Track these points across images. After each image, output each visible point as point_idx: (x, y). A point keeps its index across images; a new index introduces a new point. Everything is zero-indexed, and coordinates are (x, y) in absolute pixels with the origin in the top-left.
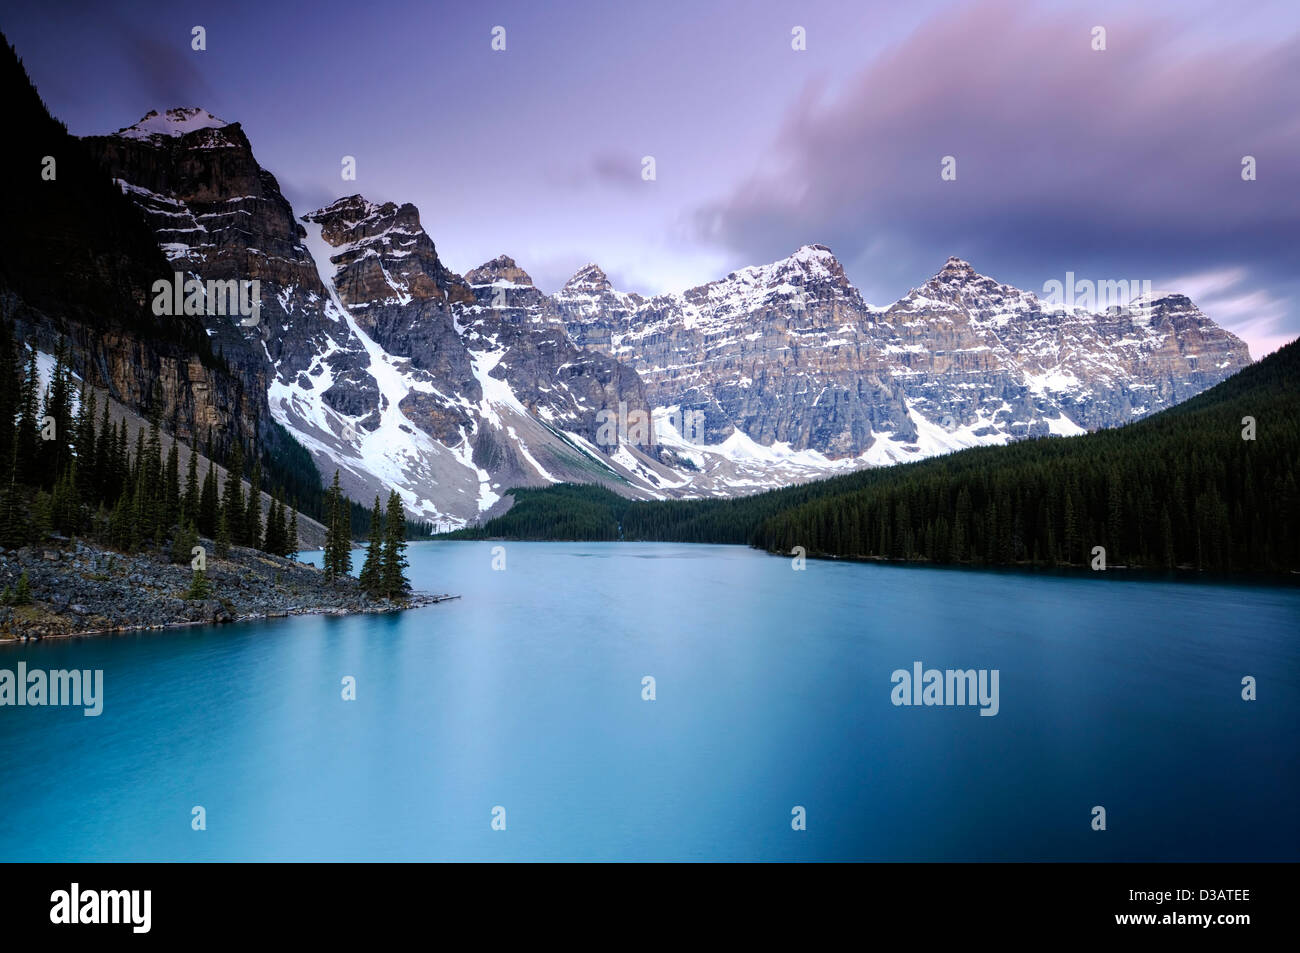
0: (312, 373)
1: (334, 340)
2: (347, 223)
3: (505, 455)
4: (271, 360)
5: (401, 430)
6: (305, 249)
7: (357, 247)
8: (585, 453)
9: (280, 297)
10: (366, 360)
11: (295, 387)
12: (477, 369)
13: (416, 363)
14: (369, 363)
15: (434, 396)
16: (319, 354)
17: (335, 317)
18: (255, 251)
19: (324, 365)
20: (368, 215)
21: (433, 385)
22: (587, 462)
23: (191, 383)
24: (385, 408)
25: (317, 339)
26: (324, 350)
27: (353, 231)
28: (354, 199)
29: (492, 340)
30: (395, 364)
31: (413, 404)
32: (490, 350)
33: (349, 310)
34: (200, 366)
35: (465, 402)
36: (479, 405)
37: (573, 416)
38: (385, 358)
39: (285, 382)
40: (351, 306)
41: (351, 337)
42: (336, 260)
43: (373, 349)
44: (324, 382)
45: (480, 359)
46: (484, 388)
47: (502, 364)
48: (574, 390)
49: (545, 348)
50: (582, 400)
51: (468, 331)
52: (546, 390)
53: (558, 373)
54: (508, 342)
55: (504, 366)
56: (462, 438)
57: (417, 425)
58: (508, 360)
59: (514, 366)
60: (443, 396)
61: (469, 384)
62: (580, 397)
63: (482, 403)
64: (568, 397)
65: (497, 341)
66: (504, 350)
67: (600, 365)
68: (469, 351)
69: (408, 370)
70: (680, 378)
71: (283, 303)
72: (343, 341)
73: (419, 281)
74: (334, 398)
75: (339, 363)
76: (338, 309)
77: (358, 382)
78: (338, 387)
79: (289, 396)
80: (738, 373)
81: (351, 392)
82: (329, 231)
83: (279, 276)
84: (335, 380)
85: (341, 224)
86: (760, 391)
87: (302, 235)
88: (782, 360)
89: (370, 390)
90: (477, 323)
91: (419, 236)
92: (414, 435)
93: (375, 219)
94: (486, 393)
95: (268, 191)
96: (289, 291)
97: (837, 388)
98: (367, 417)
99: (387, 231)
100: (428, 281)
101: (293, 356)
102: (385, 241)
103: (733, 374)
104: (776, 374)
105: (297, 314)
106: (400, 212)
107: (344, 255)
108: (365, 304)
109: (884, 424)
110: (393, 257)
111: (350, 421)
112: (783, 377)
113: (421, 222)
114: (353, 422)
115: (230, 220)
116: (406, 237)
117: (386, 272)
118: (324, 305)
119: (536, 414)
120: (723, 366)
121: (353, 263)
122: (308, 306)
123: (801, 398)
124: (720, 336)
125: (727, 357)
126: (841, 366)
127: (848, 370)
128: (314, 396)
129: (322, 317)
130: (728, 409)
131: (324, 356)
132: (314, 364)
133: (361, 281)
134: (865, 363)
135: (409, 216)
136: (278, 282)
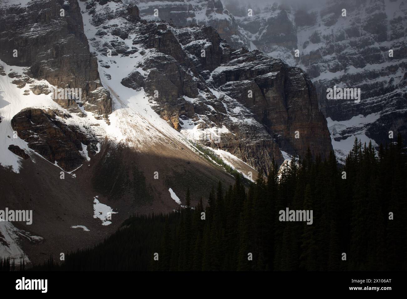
12: (109, 77)
29: (129, 43)
32: (127, 53)
35: (91, 117)
37: (225, 130)
45: (112, 65)
46: (114, 99)
47: (140, 70)
48: (228, 98)
49: (196, 50)
50: (237, 110)
51: (101, 34)
52: (192, 100)
53: (211, 79)
54: (148, 43)
55: (142, 72)
56: (84, 159)
57: (30, 146)
58: (147, 65)
59: (152, 72)
60: (65, 111)
61: (96, 95)
62: (235, 106)
63: (112, 117)
64: (219, 106)
65: (135, 43)
66: (142, 53)
67: (261, 66)
68: (100, 57)
69: (27, 81)
70: (380, 79)
90: (112, 22)
92: (26, 156)
94: (118, 105)
119: (178, 129)
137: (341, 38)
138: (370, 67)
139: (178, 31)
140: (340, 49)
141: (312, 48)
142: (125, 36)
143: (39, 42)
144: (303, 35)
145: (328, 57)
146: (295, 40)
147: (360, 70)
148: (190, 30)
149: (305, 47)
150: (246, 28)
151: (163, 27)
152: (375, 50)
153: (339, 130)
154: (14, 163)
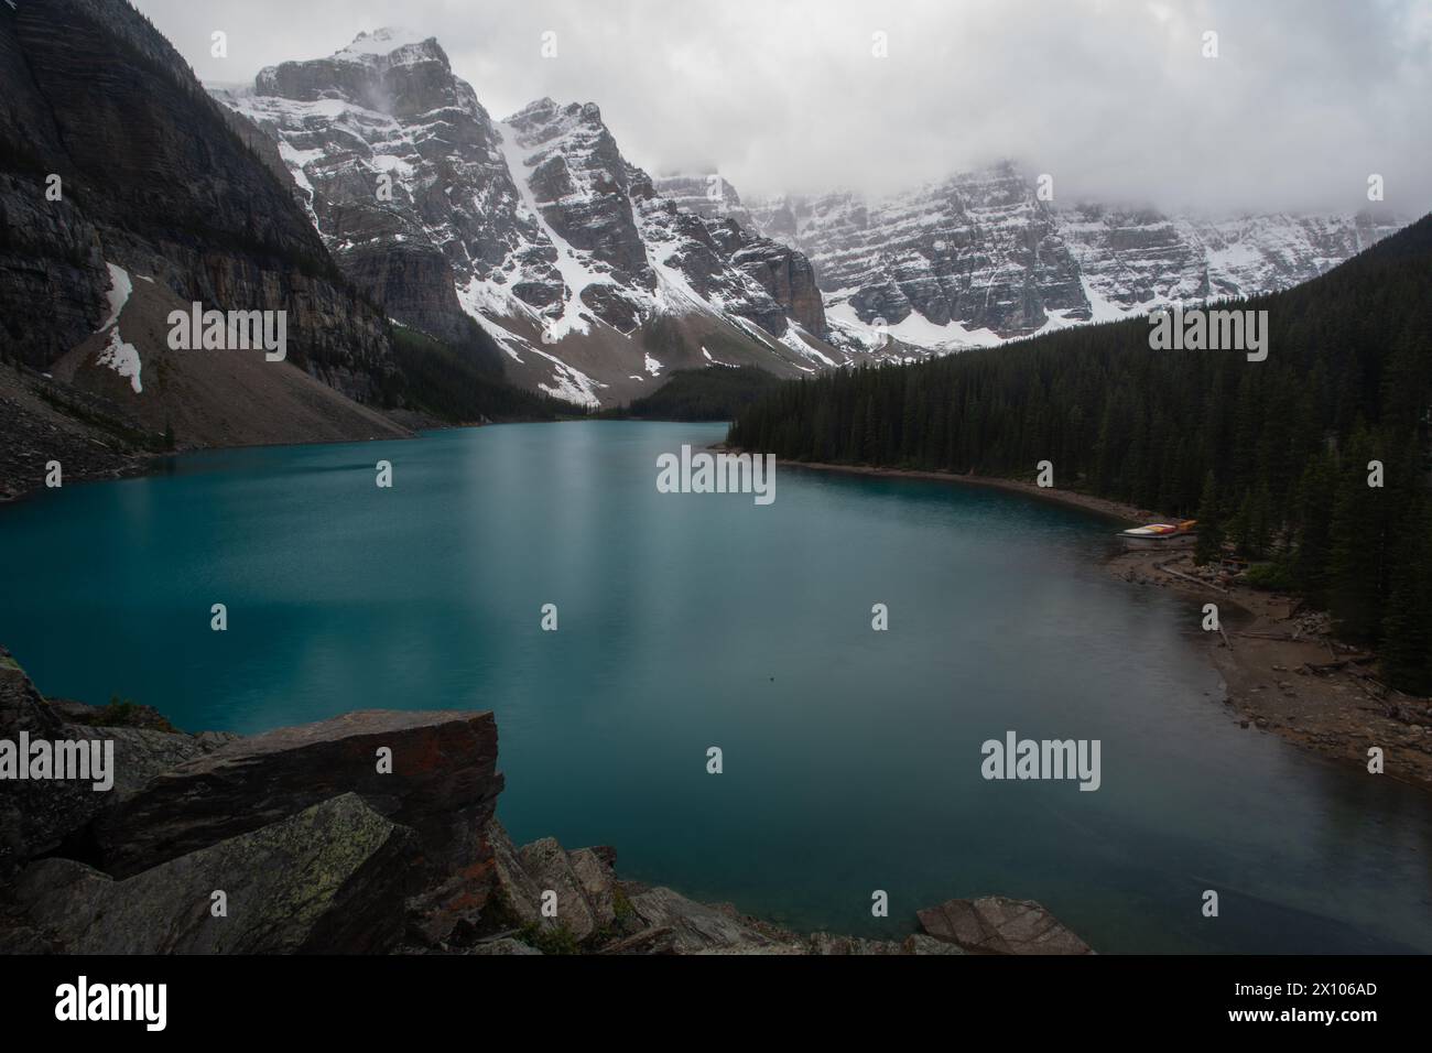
0: (505, 269)
1: (525, 236)
2: (538, 125)
3: (673, 338)
4: (469, 259)
5: (580, 319)
6: (502, 155)
7: (546, 149)
8: (752, 334)
9: (476, 200)
10: (553, 256)
11: (489, 282)
12: (654, 258)
13: (598, 256)
14: (557, 258)
15: (612, 287)
16: (511, 251)
17: (523, 214)
18: (453, 158)
19: (515, 261)
20: (556, 116)
21: (612, 276)
22: (754, 345)
24: (568, 300)
25: (510, 237)
26: (516, 247)
27: (543, 134)
28: (545, 103)
29: (669, 231)
31: (591, 295)
32: (667, 240)
33: (538, 209)
35: (640, 291)
36: (653, 291)
37: (743, 301)
38: (570, 253)
39: (481, 278)
40: (542, 205)
41: (540, 235)
42: (529, 163)
43: (561, 245)
44: (515, 278)
45: (657, 249)
46: (659, 277)
47: (678, 253)
48: (746, 276)
49: (721, 237)
50: (753, 285)
51: (647, 224)
52: (718, 278)
53: (732, 260)
54: (684, 232)
55: (680, 255)
56: (636, 324)
57: (595, 314)
58: (683, 249)
59: (688, 255)
60: (621, 286)
61: (645, 274)
62: (751, 282)
63: (657, 291)
64: (739, 283)
65: (674, 231)
66: (679, 240)
67: (771, 251)
68: (646, 242)
69: (591, 262)
71: (479, 206)
72: (532, 238)
73: (600, 178)
74: (522, 291)
75: (529, 258)
76: (528, 208)
77: (544, 276)
78: (526, 281)
79: (485, 291)
80: (916, 254)
81: (538, 285)
82: (522, 135)
83: (475, 181)
84: (525, 274)
85: (532, 127)
86: (937, 272)
87: (497, 140)
88: (959, 240)
89: (555, 282)
90: (655, 215)
91: (600, 134)
92: (592, 322)
93: (562, 120)
94: (661, 281)
95: (465, 100)
96: (484, 194)
97: (1013, 267)
98: (552, 307)
99: (572, 131)
100: (607, 178)
101: (489, 255)
102: (570, 141)
103: (912, 255)
104: (954, 255)
105: (491, 215)
106: (583, 112)
107: (535, 157)
108: (553, 203)
109: (1058, 302)
110: (577, 156)
111: (536, 312)
112: (960, 257)
113: (602, 120)
114: (539, 311)
115: (430, 130)
116: (588, 136)
117: (570, 171)
118: (515, 204)
119: (708, 299)
120: (902, 247)
121: (542, 164)
122: (501, 207)
123: (977, 277)
124: (901, 218)
125: (907, 238)
126: (1018, 245)
127: (1025, 249)
128: (506, 290)
129: (513, 217)
130: (905, 289)
131: (516, 252)
132: (507, 260)
133: (551, 180)
134: (1042, 243)
135: (591, 115)
136: (475, 186)
137: (831, 227)
138: (853, 251)
139: (707, 222)
140: (831, 235)
141: (809, 234)
142: (666, 226)
143: (600, 231)
144: (802, 224)
145: (821, 242)
146: (795, 228)
147: (845, 253)
148: (716, 221)
149: (803, 233)
150: (757, 218)
151: (696, 219)
152: (857, 236)
153: (828, 299)
154: (584, 327)
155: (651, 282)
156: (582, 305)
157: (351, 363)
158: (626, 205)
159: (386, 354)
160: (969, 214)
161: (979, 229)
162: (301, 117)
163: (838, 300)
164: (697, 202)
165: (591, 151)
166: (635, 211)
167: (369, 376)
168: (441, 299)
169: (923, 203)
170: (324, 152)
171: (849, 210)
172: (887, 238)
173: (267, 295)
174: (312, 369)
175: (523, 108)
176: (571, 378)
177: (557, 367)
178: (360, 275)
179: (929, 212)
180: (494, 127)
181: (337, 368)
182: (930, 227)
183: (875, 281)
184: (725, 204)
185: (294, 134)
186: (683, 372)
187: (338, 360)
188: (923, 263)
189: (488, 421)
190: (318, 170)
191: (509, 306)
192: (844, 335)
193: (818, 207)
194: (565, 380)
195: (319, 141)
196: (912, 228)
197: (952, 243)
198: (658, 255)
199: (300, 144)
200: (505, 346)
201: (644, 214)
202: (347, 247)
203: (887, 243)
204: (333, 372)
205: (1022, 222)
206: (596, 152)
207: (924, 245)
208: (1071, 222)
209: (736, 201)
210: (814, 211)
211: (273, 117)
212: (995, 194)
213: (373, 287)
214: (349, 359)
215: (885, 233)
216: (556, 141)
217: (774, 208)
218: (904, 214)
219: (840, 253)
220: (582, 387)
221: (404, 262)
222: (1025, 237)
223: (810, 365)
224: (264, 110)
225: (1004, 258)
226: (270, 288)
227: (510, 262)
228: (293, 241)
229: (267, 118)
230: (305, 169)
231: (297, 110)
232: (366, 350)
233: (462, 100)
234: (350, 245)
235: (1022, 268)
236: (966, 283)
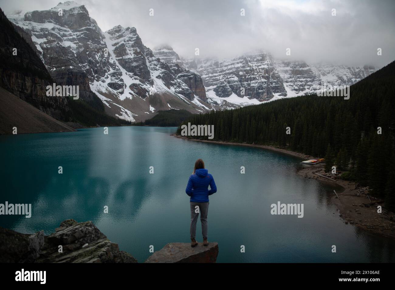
0: (105, 78)
1: (112, 68)
2: (117, 34)
3: (159, 101)
4: (94, 75)
5: (129, 94)
6: (105, 43)
7: (119, 41)
8: (183, 100)
9: (96, 56)
11: (100, 82)
12: (153, 76)
13: (135, 74)
14: (122, 75)
15: (139, 85)
16: (107, 72)
17: (111, 61)
18: (89, 43)
19: (109, 76)
20: (122, 31)
21: (139, 81)
22: (183, 103)
23: (36, 84)
24: (125, 88)
25: (107, 68)
26: (109, 71)
27: (118, 36)
28: (119, 27)
29: (157, 68)
30: (129, 75)
31: (133, 87)
32: (157, 70)
33: (116, 60)
34: (38, 79)
35: (149, 86)
36: (152, 86)
37: (181, 89)
38: (126, 73)
39: (98, 81)
40: (117, 58)
41: (117, 67)
42: (113, 45)
43: (123, 71)
44: (108, 81)
45: (153, 73)
46: (154, 81)
47: (160, 74)
48: (181, 82)
49: (174, 69)
50: (184, 85)
51: (151, 65)
52: (173, 82)
53: (177, 77)
54: (162, 68)
55: (161, 75)
56: (147, 96)
57: (134, 93)
58: (162, 73)
59: (163, 75)
60: (142, 84)
61: (150, 80)
62: (183, 84)
63: (154, 86)
64: (179, 84)
65: (159, 67)
66: (161, 70)
67: (189, 74)
68: (150, 71)
69: (133, 76)
70: (217, 77)
71: (97, 58)
72: (114, 69)
73: (136, 50)
74: (111, 85)
75: (113, 75)
76: (113, 59)
77: (118, 80)
78: (112, 82)
79: (99, 85)
80: (234, 76)
81: (116, 83)
82: (112, 36)
83: (96, 50)
84: (112, 80)
85: (115, 34)
86: (240, 81)
87: (104, 38)
88: (247, 72)
89: (121, 82)
90: (153, 62)
91: (136, 37)
92: (133, 95)
93: (124, 32)
94: (155, 83)
95: (93, 25)
96: (99, 54)
97: (263, 80)
98: (120, 90)
99: (127, 36)
100: (138, 50)
101: (100, 73)
102: (127, 39)
103: (233, 76)
104: (245, 76)
105: (101, 61)
106: (131, 30)
107: (115, 43)
108: (121, 58)
109: (277, 91)
110: (129, 43)
111: (115, 92)
112: (247, 77)
113: (137, 33)
114: (116, 92)
115: (82, 34)
116: (132, 37)
117: (127, 48)
118: (109, 58)
119: (170, 89)
120: (230, 74)
121: (118, 45)
122: (104, 58)
123: (252, 83)
124: (229, 65)
125: (231, 71)
126: (265, 73)
127: (267, 75)
128: (106, 85)
129: (108, 62)
130: (231, 86)
131: (109, 73)
132: (106, 75)
133: (120, 51)
134: (272, 73)
135: (134, 31)
136: (96, 52)
137: (208, 67)
138: (215, 74)
139: (169, 65)
140: (207, 70)
141: (201, 69)
142: (157, 66)
143: (136, 67)
144: (199, 66)
145: (205, 72)
146: (197, 67)
147: (212, 75)
148: (172, 65)
149: (199, 69)
150: (185, 64)
151: (166, 64)
152: (216, 70)
153: (207, 89)
154: (130, 97)
155: (152, 83)
156: (130, 90)
157: (55, 107)
158: (144, 59)
159: (66, 104)
160: (250, 64)
161: (253, 69)
162: (40, 28)
163: (210, 90)
164: (166, 59)
165: (134, 42)
166: (147, 61)
167: (60, 111)
168: (85, 87)
169: (236, 60)
170: (47, 39)
171: (213, 62)
172: (225, 71)
173: (27, 84)
174: (41, 108)
175: (112, 28)
176: (126, 113)
177: (122, 109)
178: (58, 79)
179: (238, 63)
180: (103, 34)
181: (50, 108)
182: (238, 68)
183: (221, 84)
184: (175, 59)
185: (37, 33)
186: (162, 111)
187: (50, 106)
188: (236, 79)
189: (99, 126)
190: (44, 45)
191: (107, 90)
192: (212, 100)
193: (204, 61)
194: (124, 113)
195: (45, 36)
196: (233, 68)
197: (245, 73)
198: (154, 75)
199: (39, 37)
200: (105, 102)
201: (150, 62)
202: (54, 70)
203: (225, 72)
204: (48, 110)
205: (266, 67)
206: (135, 42)
207: (236, 73)
208: (281, 67)
209: (179, 59)
210: (203, 62)
211: (30, 27)
212: (258, 58)
213: (62, 83)
214: (54, 106)
215: (224, 69)
216: (122, 39)
217: (190, 61)
218: (230, 64)
219: (210, 75)
220: (130, 115)
221: (73, 75)
222: (267, 71)
223: (201, 110)
224: (27, 25)
225: (260, 77)
226: (28, 82)
227: (107, 76)
228: (36, 67)
229: (28, 28)
230: (40, 45)
231: (38, 26)
232: (60, 103)
233: (92, 25)
234: (55, 69)
235: (266, 81)
236: (249, 85)
